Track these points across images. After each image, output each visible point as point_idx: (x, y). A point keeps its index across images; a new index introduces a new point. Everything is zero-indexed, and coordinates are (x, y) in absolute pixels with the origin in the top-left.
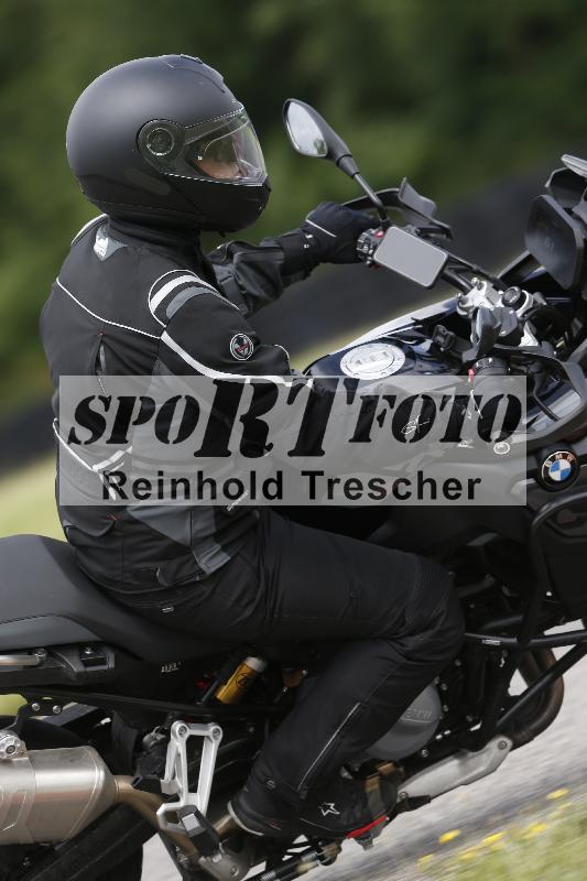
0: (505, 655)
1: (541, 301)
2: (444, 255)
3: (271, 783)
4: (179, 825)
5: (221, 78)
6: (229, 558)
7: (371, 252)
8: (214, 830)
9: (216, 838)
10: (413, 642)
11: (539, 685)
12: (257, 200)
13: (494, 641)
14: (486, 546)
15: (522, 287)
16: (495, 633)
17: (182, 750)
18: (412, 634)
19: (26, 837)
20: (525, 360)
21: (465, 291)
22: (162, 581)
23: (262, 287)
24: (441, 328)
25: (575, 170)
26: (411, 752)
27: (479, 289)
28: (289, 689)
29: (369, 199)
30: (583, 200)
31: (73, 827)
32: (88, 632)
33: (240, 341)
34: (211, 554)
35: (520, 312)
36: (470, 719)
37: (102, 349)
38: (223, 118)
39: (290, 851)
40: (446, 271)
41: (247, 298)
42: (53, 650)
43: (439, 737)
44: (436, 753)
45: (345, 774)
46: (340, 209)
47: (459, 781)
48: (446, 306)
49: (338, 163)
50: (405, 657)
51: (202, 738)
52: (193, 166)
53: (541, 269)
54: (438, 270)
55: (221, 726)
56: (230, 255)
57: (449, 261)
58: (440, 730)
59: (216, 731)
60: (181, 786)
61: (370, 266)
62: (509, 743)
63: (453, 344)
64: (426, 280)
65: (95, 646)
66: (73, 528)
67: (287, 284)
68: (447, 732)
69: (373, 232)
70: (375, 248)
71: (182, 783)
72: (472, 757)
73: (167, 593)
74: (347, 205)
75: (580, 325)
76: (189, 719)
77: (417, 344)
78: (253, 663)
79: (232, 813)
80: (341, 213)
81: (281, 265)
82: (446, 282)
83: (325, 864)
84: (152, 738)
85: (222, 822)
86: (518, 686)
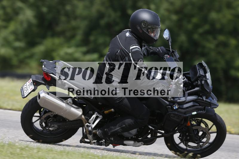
0: (151, 130)
1: (187, 80)
4: (88, 128)
9: (92, 133)
11: (153, 138)
13: (151, 127)
15: (185, 77)
17: (95, 117)
19: (64, 116)
25: (203, 64)
26: (128, 137)
28: (116, 117)
29: (170, 50)
30: (202, 69)
31: (71, 119)
33: (141, 61)
35: (183, 81)
36: (140, 137)
37: (119, 50)
38: (156, 26)
39: (101, 141)
41: (144, 54)
43: (133, 137)
44: (132, 139)
49: (168, 42)
51: (99, 117)
53: (190, 76)
55: (103, 116)
59: (101, 117)
62: (143, 144)
68: (135, 137)
69: (168, 56)
71: (92, 122)
72: (136, 143)
76: (98, 113)
79: (97, 131)
83: (105, 146)
84: (91, 112)
85: (95, 131)
86: (149, 136)
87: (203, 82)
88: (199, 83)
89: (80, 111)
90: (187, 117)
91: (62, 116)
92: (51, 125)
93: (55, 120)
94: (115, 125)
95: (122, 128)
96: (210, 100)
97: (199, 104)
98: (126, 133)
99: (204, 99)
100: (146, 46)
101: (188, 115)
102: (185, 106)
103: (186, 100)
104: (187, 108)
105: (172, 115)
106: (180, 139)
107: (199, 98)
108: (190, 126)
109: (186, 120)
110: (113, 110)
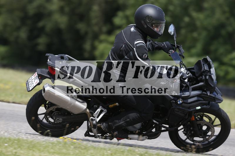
0: (155, 125)
1: (191, 75)
3: (110, 123)
4: (92, 122)
9: (97, 127)
11: (157, 132)
15: (190, 72)
16: (156, 120)
17: (99, 111)
19: (69, 110)
25: (208, 59)
26: (132, 131)
27: (183, 68)
28: (120, 111)
29: (175, 45)
30: (206, 64)
31: (76, 112)
33: (145, 55)
35: (187, 76)
36: (144, 131)
37: (124, 45)
39: (106, 135)
40: (180, 63)
46: (170, 44)
47: (137, 139)
51: (103, 111)
52: (152, 26)
53: (194, 71)
58: (139, 130)
59: (106, 111)
61: (169, 55)
62: (148, 138)
70: (171, 53)
71: (97, 116)
72: (141, 137)
75: (195, 82)
76: (103, 107)
83: (110, 140)
84: (95, 106)
85: (99, 125)
86: (154, 130)
87: (207, 77)
88: (204, 78)
89: (85, 105)
90: (191, 112)
91: (67, 109)
92: (56, 118)
93: (60, 114)
94: (119, 119)
95: (127, 122)
96: (214, 95)
97: (203, 99)
98: (130, 126)
99: (209, 94)
100: (151, 41)
101: (192, 110)
102: (190, 100)
103: (190, 95)
104: (192, 102)
105: (176, 110)
106: (184, 133)
107: (204, 93)
108: (194, 120)
109: (190, 114)
110: (117, 104)
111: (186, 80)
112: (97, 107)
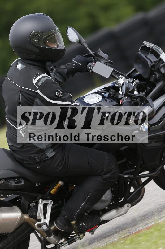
0: (129, 180)
1: (139, 82)
2: (112, 69)
3: (66, 216)
4: (41, 228)
5: (52, 20)
6: (55, 153)
7: (91, 69)
8: (51, 229)
9: (51, 232)
10: (106, 176)
11: (138, 189)
12: (62, 53)
13: (127, 176)
14: (125, 150)
15: (133, 78)
16: (127, 174)
17: (42, 207)
18: (105, 174)
20: (136, 97)
21: (118, 79)
22: (37, 160)
23: (61, 79)
24: (111, 89)
25: (147, 46)
26: (103, 208)
27: (122, 79)
28: (71, 190)
29: (91, 54)
30: (149, 54)
32: (16, 174)
33: (59, 92)
34: (50, 152)
36: (120, 198)
37: (20, 95)
38: (53, 30)
39: (70, 236)
40: (113, 74)
42: (6, 179)
43: (111, 203)
44: (111, 208)
45: (86, 214)
46: (83, 57)
47: (117, 216)
48: (112, 84)
49: (82, 44)
50: (103, 180)
51: (47, 204)
52: (45, 44)
53: (138, 73)
54: (110, 73)
55: (52, 200)
56: (52, 70)
57: (113, 71)
58: (111, 202)
59: (51, 202)
60: (42, 217)
61: (91, 72)
62: (130, 205)
63: (115, 94)
64: (107, 76)
65: (18, 178)
66: (12, 145)
67: (68, 78)
68: (113, 202)
69: (92, 63)
70: (92, 68)
72: (120, 209)
73: (39, 163)
74: (84, 56)
75: (149, 89)
76: (44, 198)
77: (105, 94)
78: (60, 183)
79: (55, 225)
80: (83, 58)
81: (66, 73)
82: (112, 77)
83: (80, 239)
85: (53, 227)
86: (132, 190)
87: (163, 70)
89: (17, 212)
103: (154, 109)
111: (136, 92)
112: (35, 204)
